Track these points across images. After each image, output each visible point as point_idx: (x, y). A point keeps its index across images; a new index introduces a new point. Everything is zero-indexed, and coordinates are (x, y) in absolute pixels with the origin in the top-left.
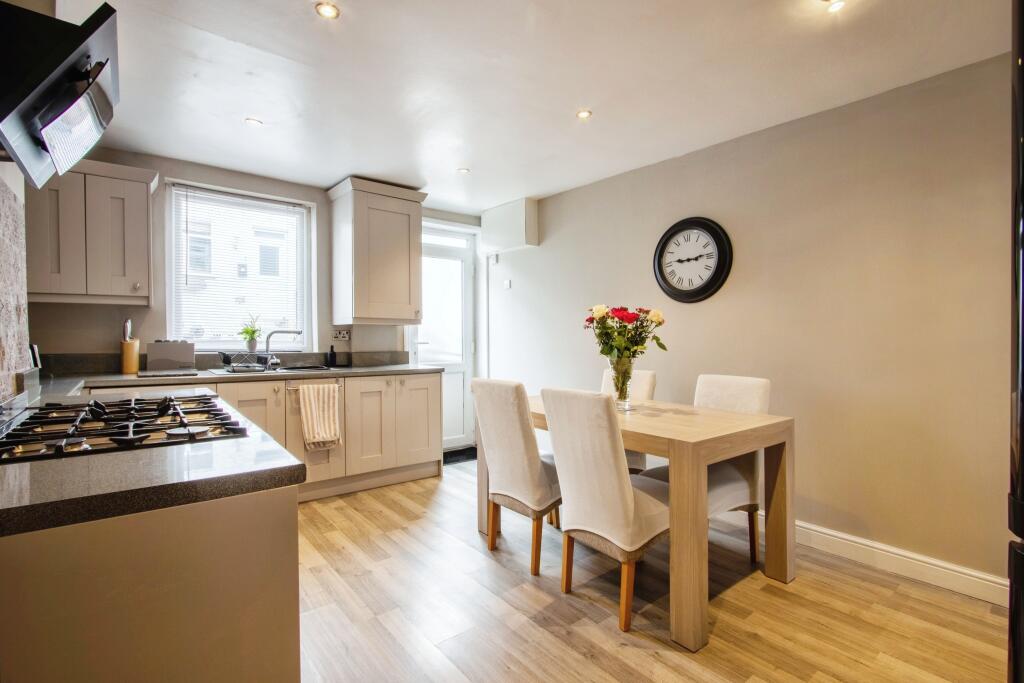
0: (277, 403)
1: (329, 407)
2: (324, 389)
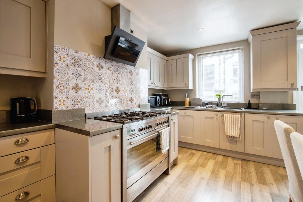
0: (217, 119)
1: (236, 124)
2: (234, 117)
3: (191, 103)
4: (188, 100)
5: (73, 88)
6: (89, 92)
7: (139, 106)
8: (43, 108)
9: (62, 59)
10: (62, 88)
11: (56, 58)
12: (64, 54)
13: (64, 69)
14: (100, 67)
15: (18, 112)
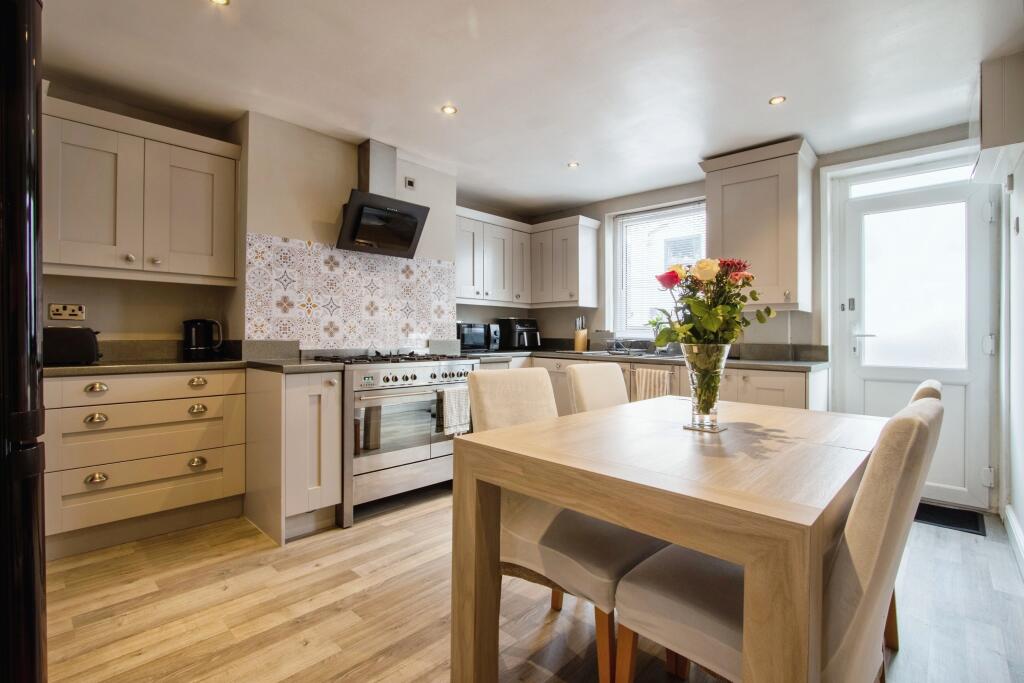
2: (655, 374)
3: (591, 343)
4: (582, 334)
5: (279, 304)
6: (309, 311)
7: (428, 344)
8: (232, 337)
9: (260, 255)
10: (259, 304)
11: (250, 254)
12: (263, 246)
13: (262, 272)
14: (331, 263)
15: (194, 344)
